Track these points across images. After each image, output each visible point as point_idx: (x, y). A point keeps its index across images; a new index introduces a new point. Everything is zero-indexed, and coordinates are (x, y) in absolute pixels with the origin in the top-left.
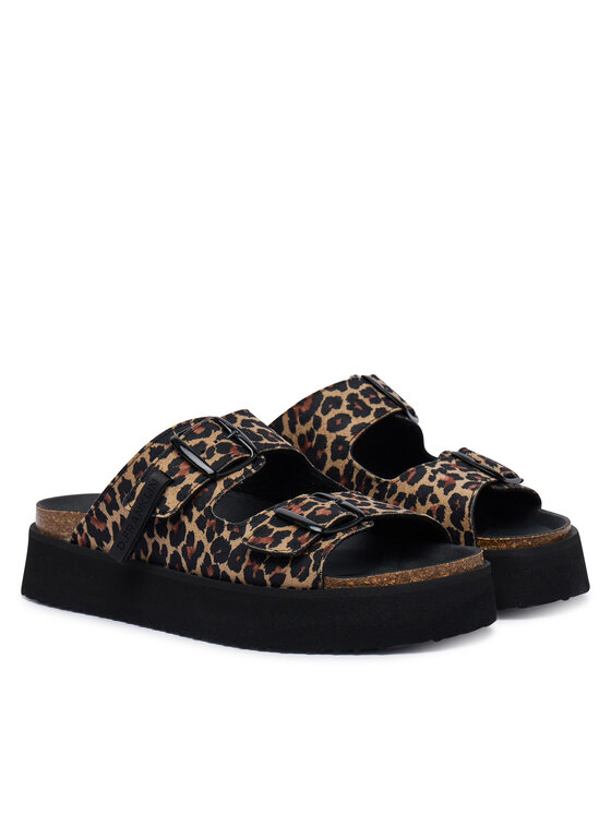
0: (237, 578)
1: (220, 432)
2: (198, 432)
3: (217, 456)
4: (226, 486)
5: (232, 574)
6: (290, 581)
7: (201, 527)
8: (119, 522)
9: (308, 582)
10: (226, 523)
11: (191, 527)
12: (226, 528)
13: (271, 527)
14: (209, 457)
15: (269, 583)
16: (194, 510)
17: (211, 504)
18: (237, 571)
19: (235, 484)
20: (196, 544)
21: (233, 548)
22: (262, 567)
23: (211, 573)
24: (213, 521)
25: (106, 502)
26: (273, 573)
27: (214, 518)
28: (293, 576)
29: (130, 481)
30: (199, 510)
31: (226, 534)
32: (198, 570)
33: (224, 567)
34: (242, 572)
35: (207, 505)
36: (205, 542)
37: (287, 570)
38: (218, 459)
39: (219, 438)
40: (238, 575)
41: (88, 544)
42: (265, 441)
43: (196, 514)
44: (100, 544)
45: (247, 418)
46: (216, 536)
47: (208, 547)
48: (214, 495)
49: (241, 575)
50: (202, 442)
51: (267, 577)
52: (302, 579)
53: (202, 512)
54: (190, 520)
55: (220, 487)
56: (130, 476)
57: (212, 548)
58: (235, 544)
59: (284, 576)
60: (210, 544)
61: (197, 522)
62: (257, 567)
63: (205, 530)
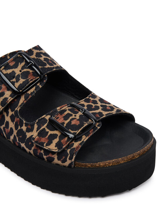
1: (23, 64)
2: (12, 64)
3: (22, 81)
4: (26, 98)
5: (27, 150)
6: (56, 161)
7: (13, 121)
9: (67, 163)
10: (24, 122)
11: (8, 119)
12: (24, 125)
13: (47, 130)
14: (17, 81)
15: (46, 159)
16: (10, 110)
17: (18, 109)
18: (30, 149)
19: (30, 96)
20: (9, 128)
21: (28, 137)
22: (42, 152)
23: (17, 144)
24: (18, 119)
26: (48, 156)
27: (19, 117)
28: (58, 160)
30: (12, 111)
31: (24, 128)
33: (23, 145)
34: (32, 150)
35: (16, 109)
36: (14, 129)
37: (55, 157)
38: (21, 83)
39: (23, 68)
40: (30, 151)
42: (48, 66)
43: (11, 113)
45: (38, 51)
46: (19, 128)
47: (15, 132)
48: (20, 104)
49: (32, 152)
50: (13, 71)
51: (45, 157)
52: (64, 161)
53: (13, 113)
54: (7, 115)
55: (22, 100)
57: (17, 133)
58: (28, 135)
59: (53, 159)
60: (16, 131)
61: (11, 117)
62: (39, 151)
63: (14, 123)
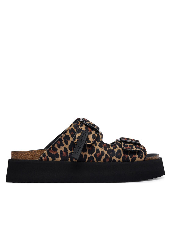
0: (119, 160)
2: (86, 120)
5: (117, 160)
6: (138, 159)
7: (101, 147)
8: (63, 150)
9: (143, 159)
12: (110, 146)
15: (131, 160)
16: (97, 142)
20: (100, 152)
21: (116, 151)
22: (129, 156)
23: (108, 160)
25: (58, 144)
26: (132, 157)
28: (139, 158)
29: (68, 136)
30: (98, 142)
31: (111, 148)
32: (102, 160)
33: (114, 158)
34: (121, 158)
35: (100, 140)
36: (104, 151)
37: (137, 156)
41: (48, 159)
44: (53, 158)
46: (108, 149)
47: (106, 153)
50: (89, 123)
51: (130, 159)
52: (141, 158)
53: (100, 142)
54: (96, 145)
56: (68, 134)
57: (107, 152)
58: (116, 150)
59: (136, 158)
60: (107, 151)
61: (99, 145)
62: (127, 156)
63: (103, 147)
